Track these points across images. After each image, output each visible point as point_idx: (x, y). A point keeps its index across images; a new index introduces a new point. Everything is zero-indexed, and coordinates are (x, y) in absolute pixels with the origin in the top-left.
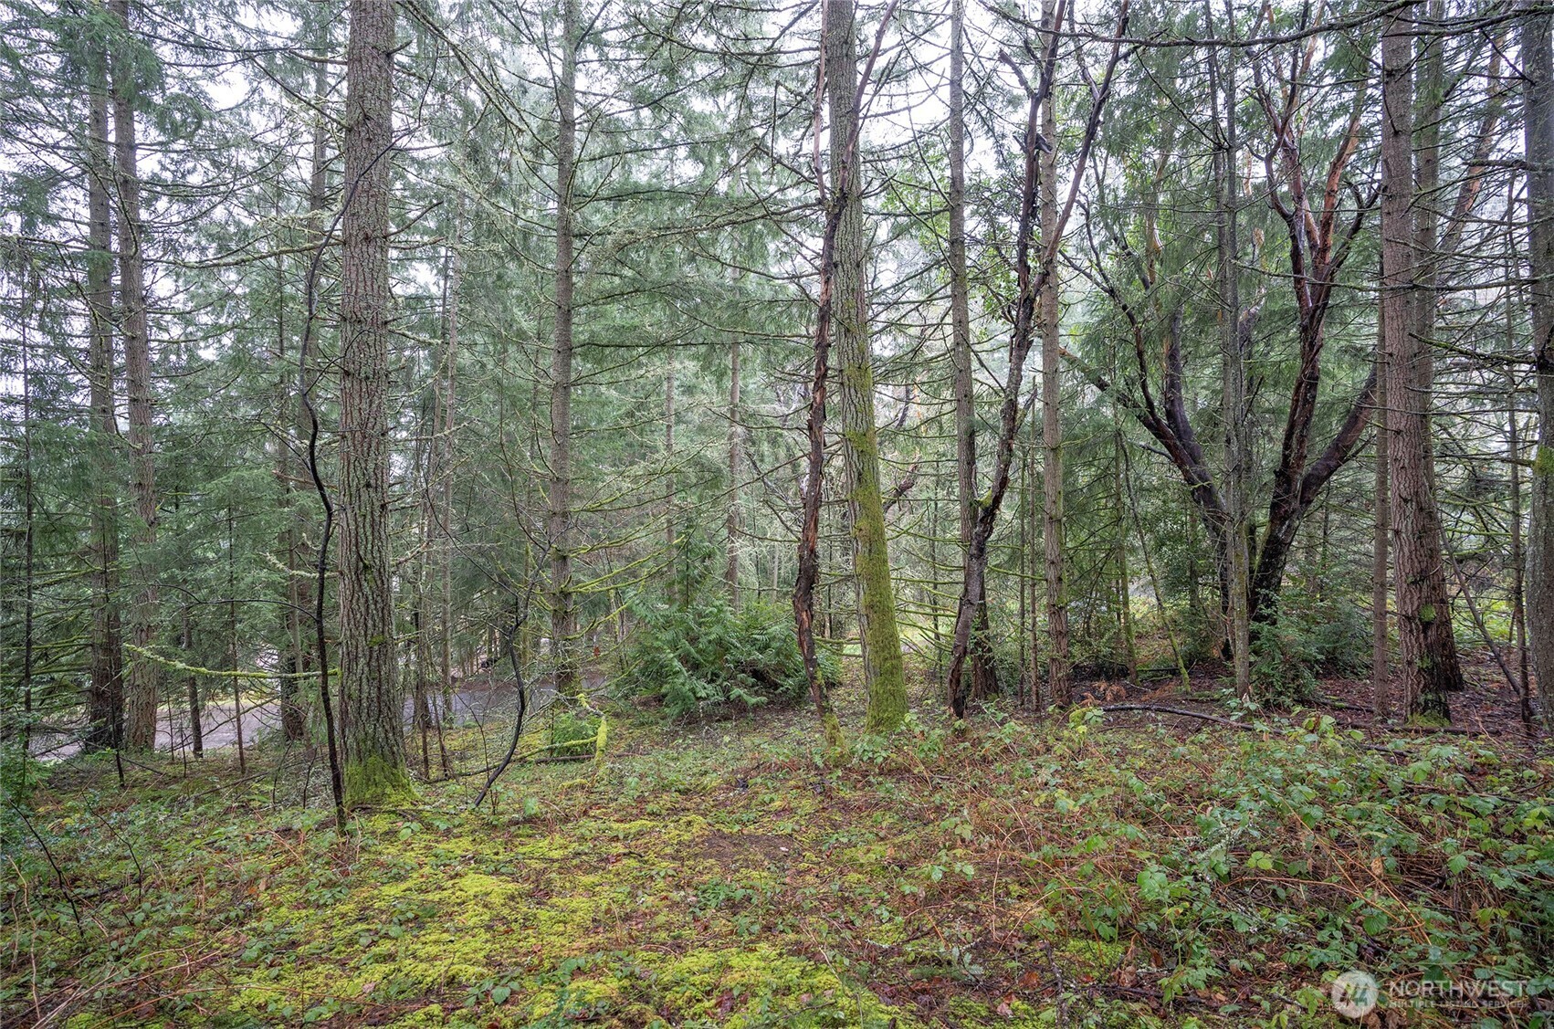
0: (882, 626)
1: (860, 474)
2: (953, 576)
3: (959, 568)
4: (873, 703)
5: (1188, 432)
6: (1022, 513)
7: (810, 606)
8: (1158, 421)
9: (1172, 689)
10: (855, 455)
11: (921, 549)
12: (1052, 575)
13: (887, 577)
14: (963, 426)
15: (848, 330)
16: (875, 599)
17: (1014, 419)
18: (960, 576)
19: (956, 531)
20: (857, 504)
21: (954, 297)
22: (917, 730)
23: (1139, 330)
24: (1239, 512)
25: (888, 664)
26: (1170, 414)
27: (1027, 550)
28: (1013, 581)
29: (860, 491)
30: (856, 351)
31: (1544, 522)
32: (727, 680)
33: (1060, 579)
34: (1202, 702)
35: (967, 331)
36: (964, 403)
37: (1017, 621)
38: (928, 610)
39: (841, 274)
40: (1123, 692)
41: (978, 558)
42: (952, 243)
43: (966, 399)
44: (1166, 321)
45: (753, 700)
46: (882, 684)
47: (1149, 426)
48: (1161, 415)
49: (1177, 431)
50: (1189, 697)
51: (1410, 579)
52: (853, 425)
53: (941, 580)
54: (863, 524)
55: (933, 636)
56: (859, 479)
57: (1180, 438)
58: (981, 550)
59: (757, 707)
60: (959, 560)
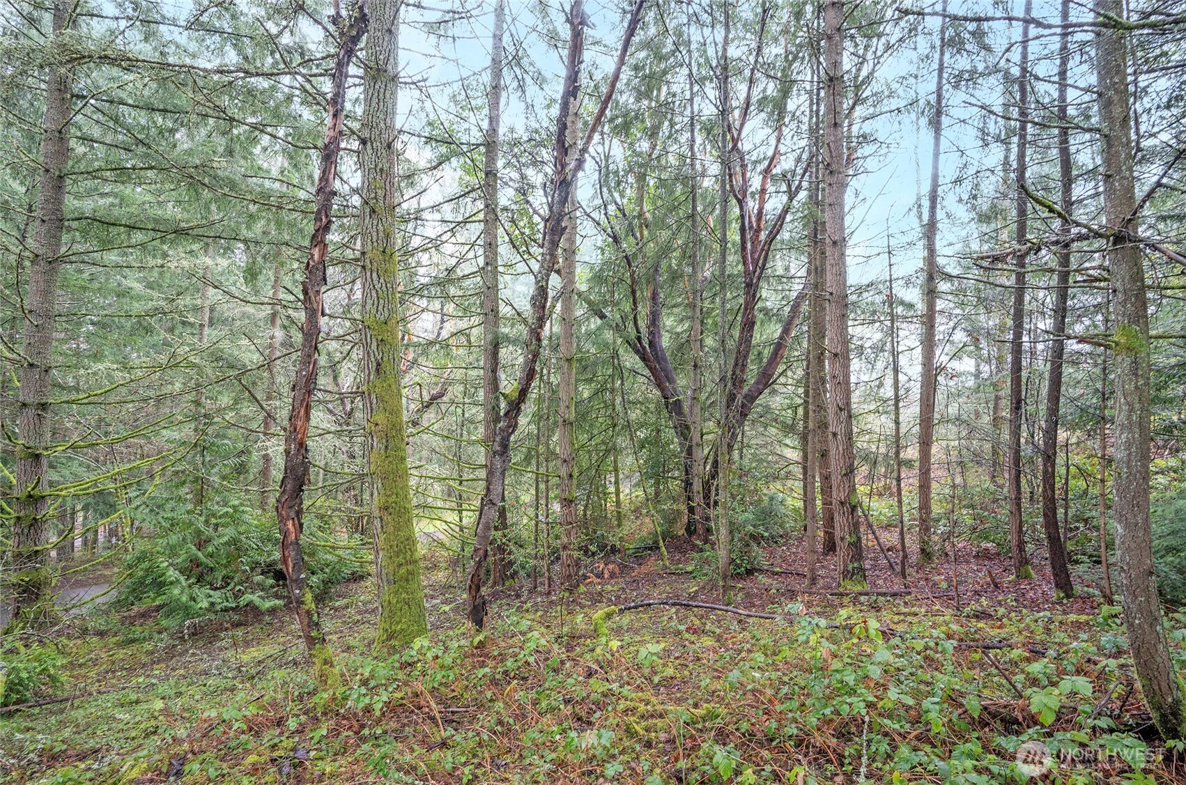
0: (398, 528)
1: (378, 364)
2: (476, 473)
3: (481, 466)
4: (386, 614)
5: (665, 359)
6: (538, 417)
7: (299, 513)
8: (644, 348)
9: (653, 564)
10: (374, 344)
11: (449, 449)
12: (563, 471)
13: (405, 475)
14: (490, 337)
15: (373, 211)
16: (391, 500)
17: (544, 307)
18: (482, 474)
19: (480, 432)
20: (373, 396)
21: (486, 221)
22: (430, 655)
23: (634, 272)
24: (724, 416)
25: (403, 571)
26: (651, 344)
27: (541, 449)
28: (529, 477)
29: (377, 383)
30: (381, 234)
31: (1137, 406)
32: (240, 584)
33: (571, 476)
34: (678, 574)
35: (496, 254)
36: (491, 317)
37: (531, 512)
38: (454, 505)
39: (370, 152)
40: (617, 570)
41: (501, 455)
42: (487, 174)
43: (491, 315)
44: (652, 270)
45: (268, 604)
46: (396, 592)
47: (637, 352)
48: (646, 344)
49: (657, 357)
50: (668, 571)
51: (844, 472)
52: (373, 311)
53: (465, 477)
54: (380, 418)
55: (457, 529)
56: (377, 370)
57: (659, 363)
58: (505, 446)
59: (273, 611)
60: (482, 460)
